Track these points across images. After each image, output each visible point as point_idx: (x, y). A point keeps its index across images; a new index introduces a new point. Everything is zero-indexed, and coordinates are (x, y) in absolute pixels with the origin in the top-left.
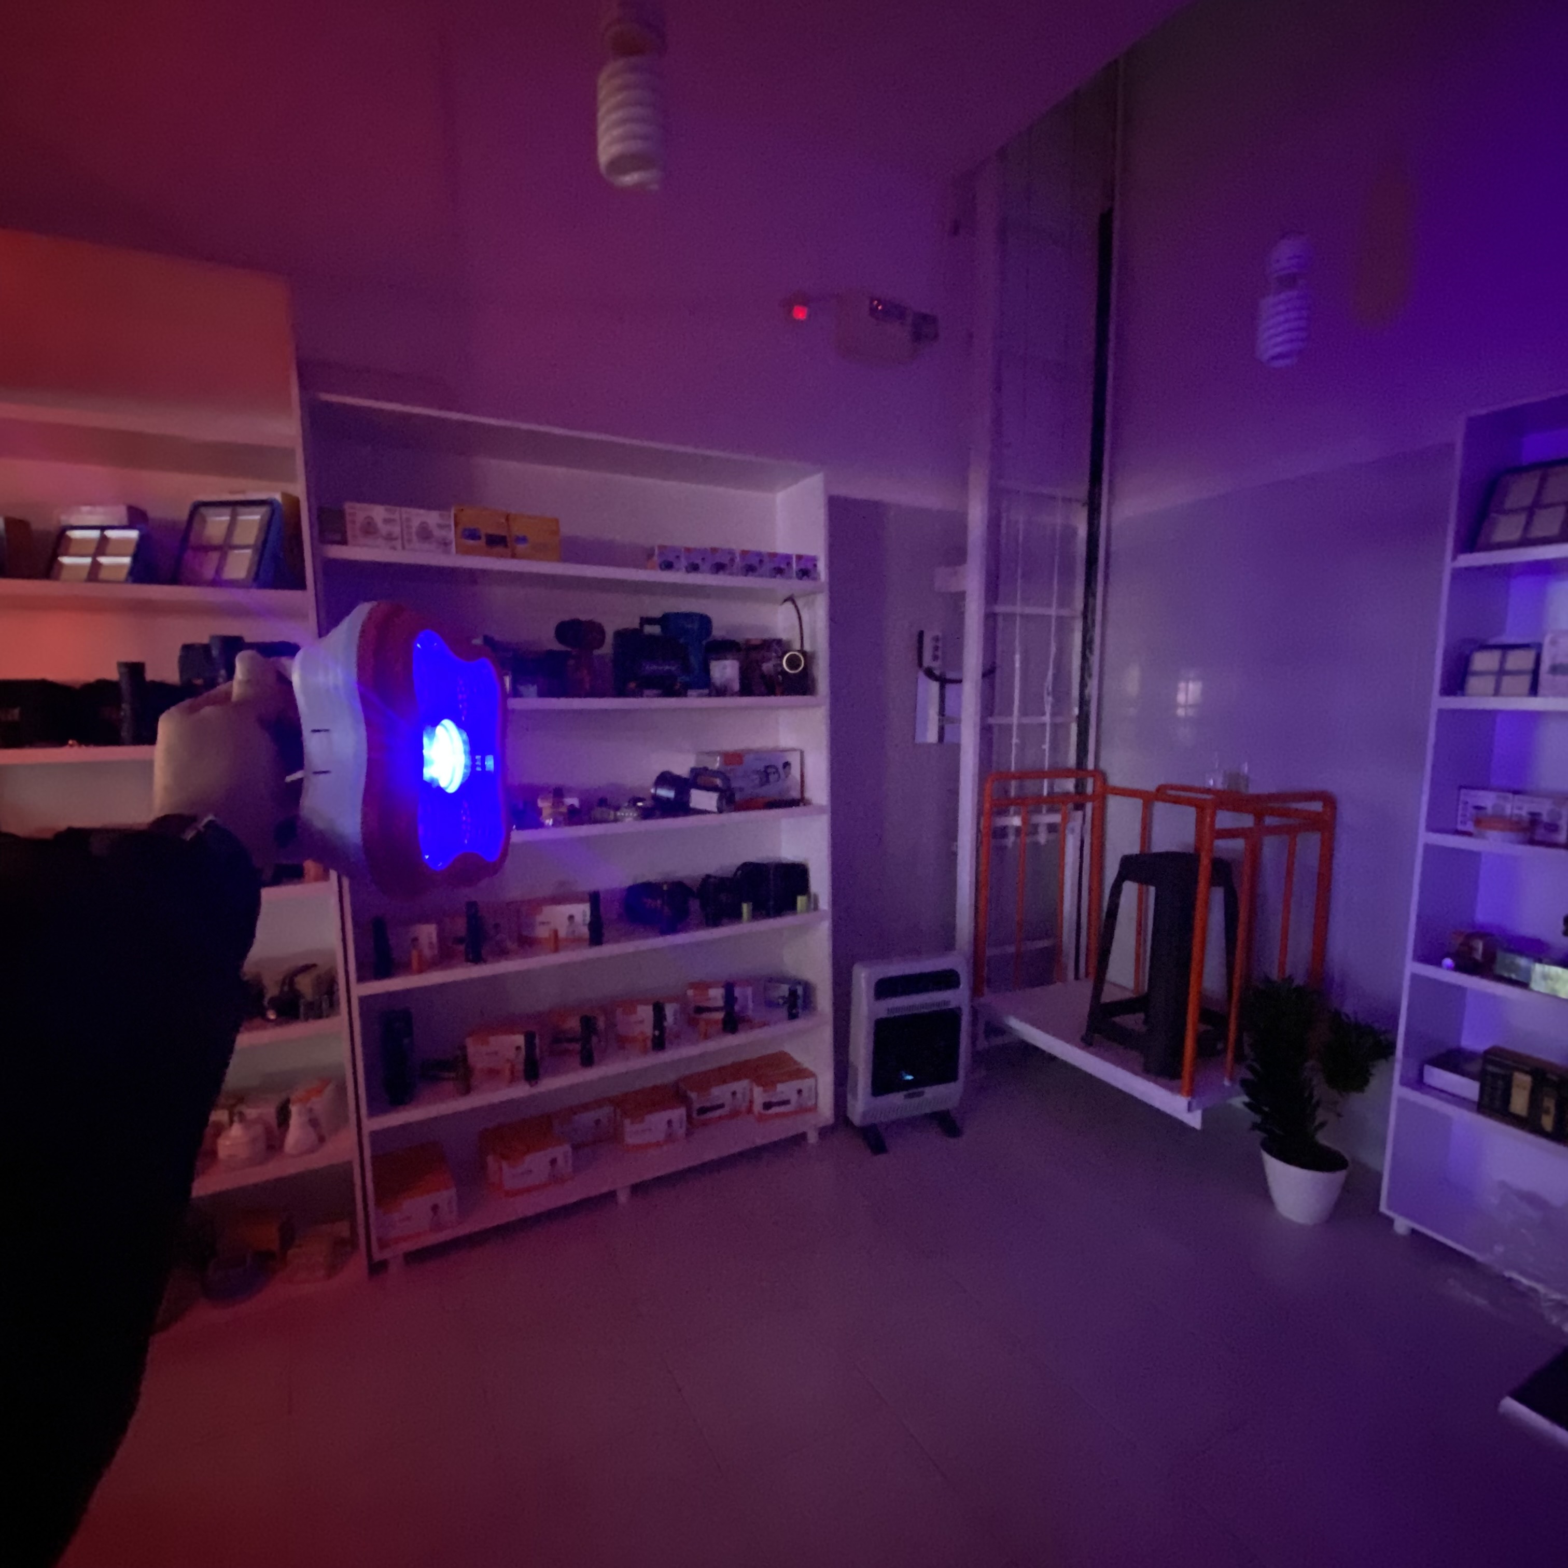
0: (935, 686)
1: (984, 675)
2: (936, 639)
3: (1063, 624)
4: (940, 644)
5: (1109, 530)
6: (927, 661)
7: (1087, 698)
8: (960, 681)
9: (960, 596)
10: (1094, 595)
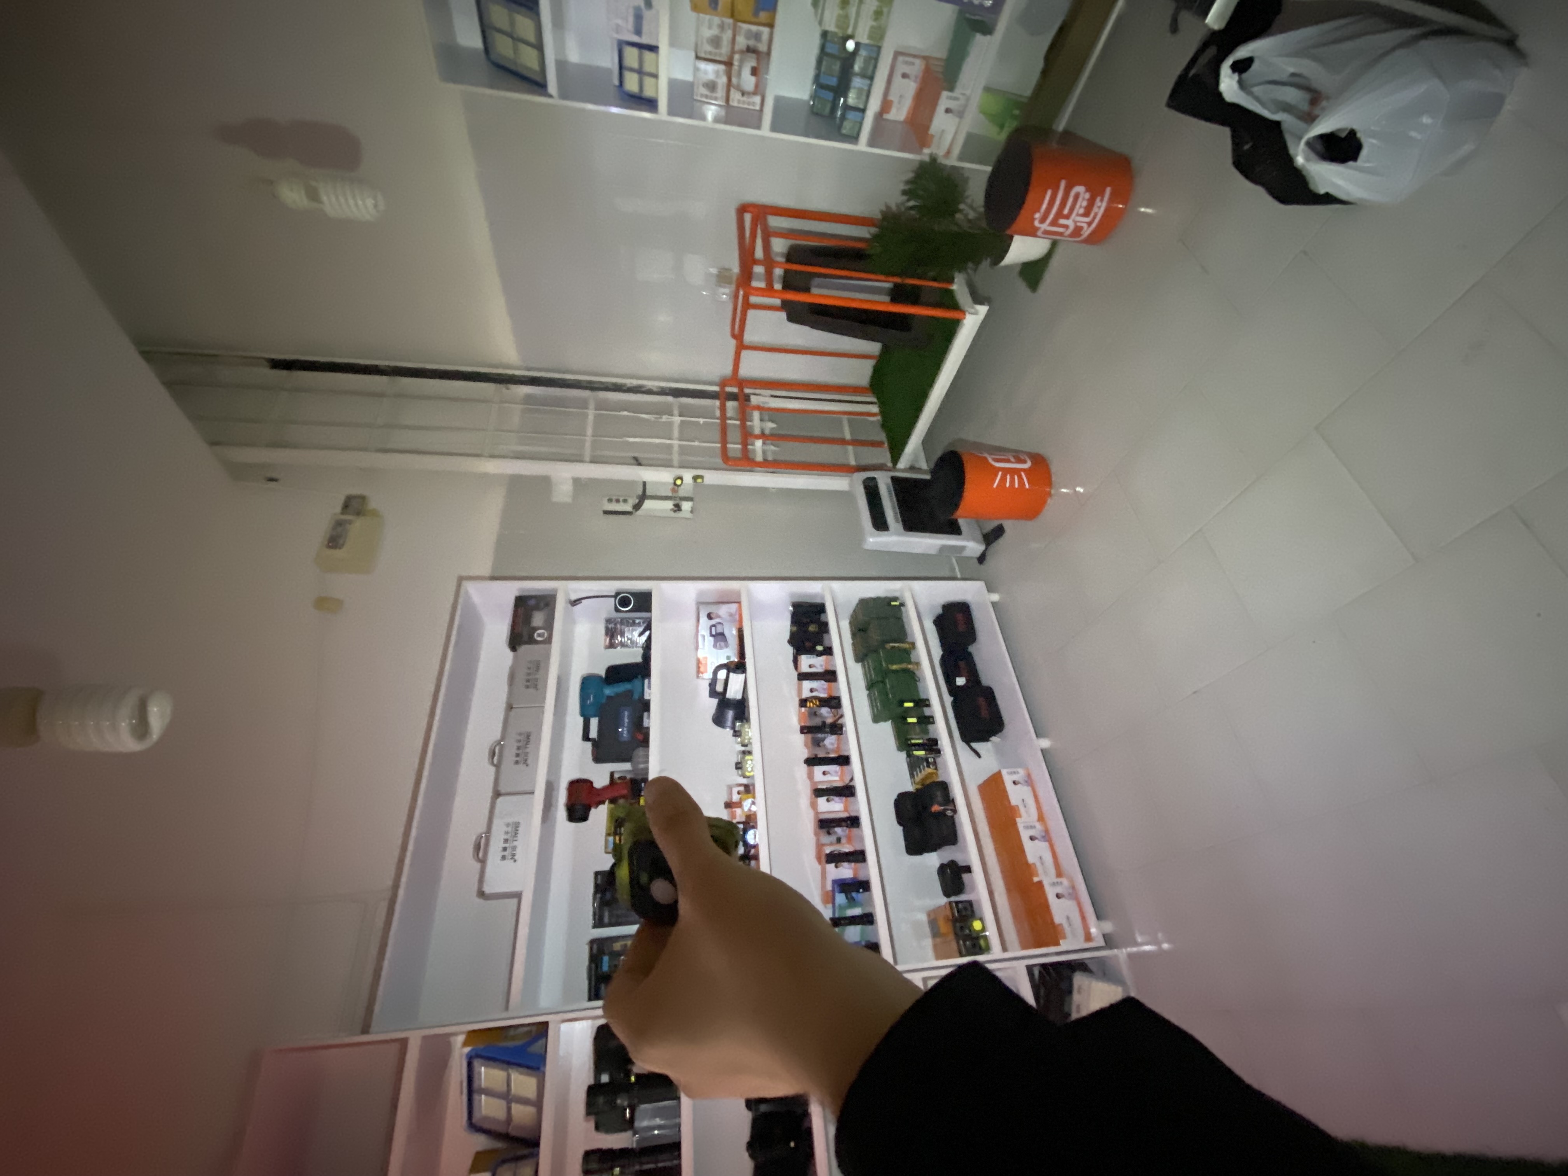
0: (648, 504)
1: (640, 464)
2: (610, 500)
3: (601, 406)
4: (614, 498)
5: (529, 369)
6: (628, 507)
7: (660, 390)
8: (644, 484)
9: (577, 481)
10: (579, 381)
